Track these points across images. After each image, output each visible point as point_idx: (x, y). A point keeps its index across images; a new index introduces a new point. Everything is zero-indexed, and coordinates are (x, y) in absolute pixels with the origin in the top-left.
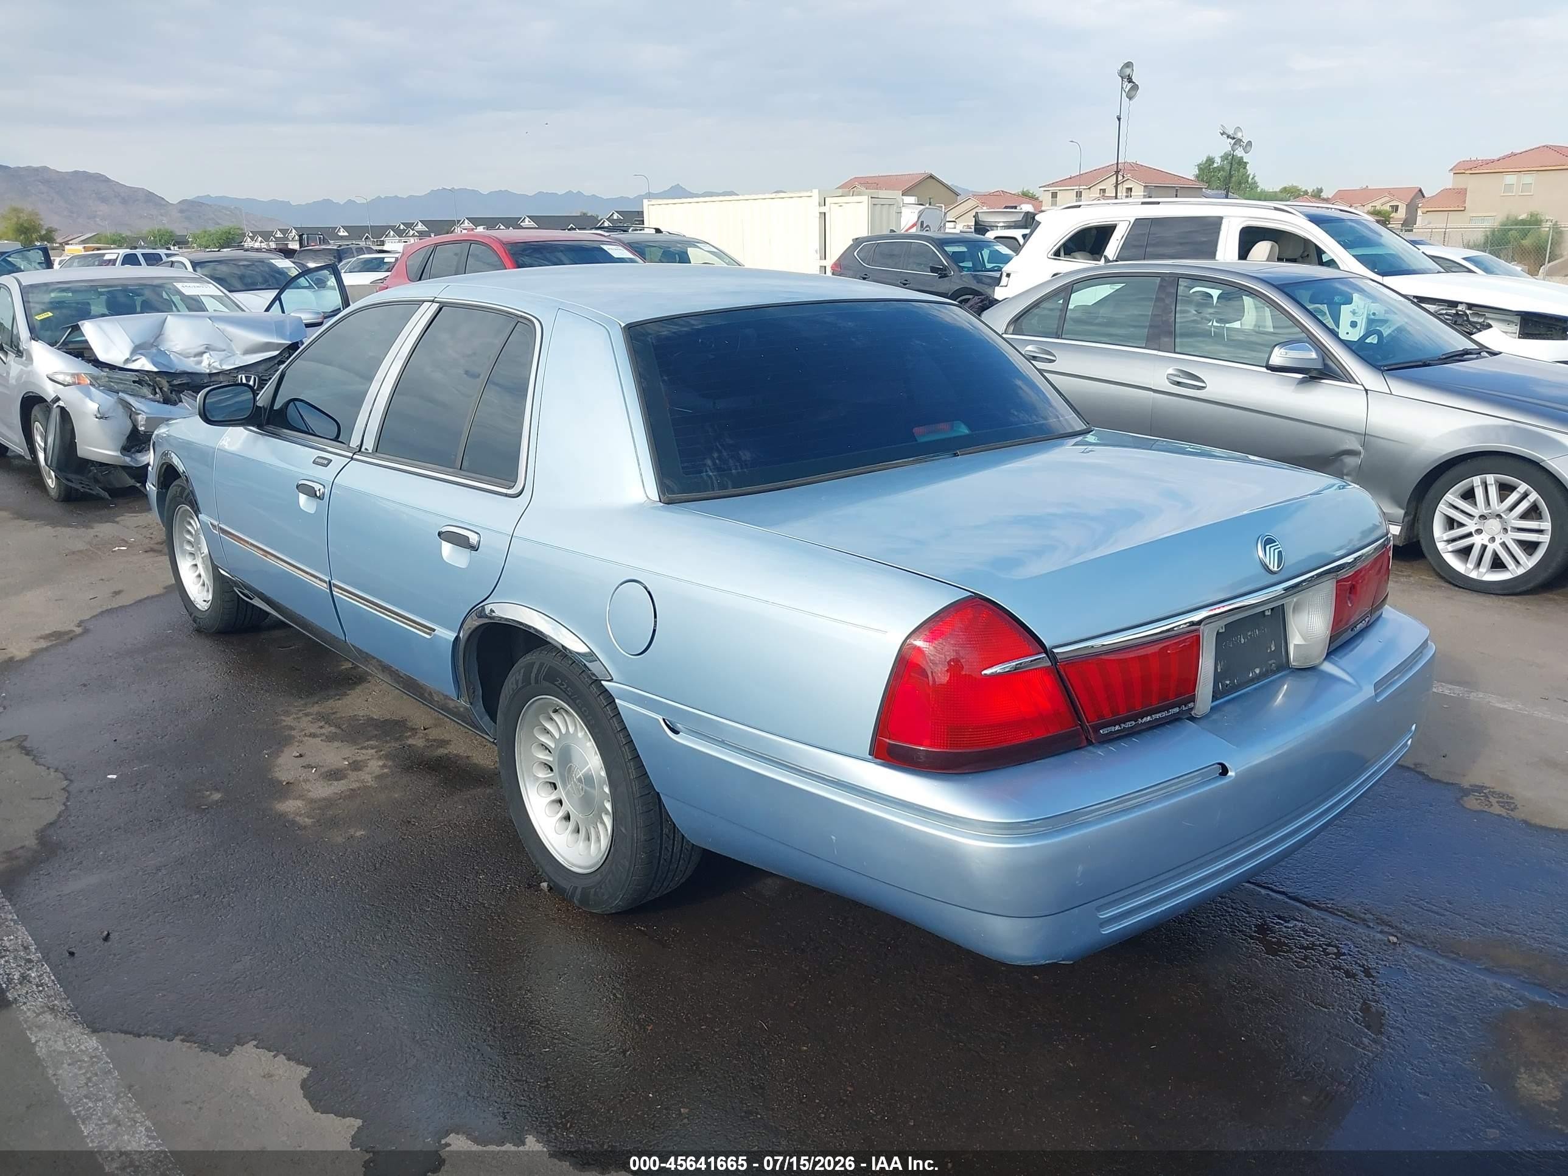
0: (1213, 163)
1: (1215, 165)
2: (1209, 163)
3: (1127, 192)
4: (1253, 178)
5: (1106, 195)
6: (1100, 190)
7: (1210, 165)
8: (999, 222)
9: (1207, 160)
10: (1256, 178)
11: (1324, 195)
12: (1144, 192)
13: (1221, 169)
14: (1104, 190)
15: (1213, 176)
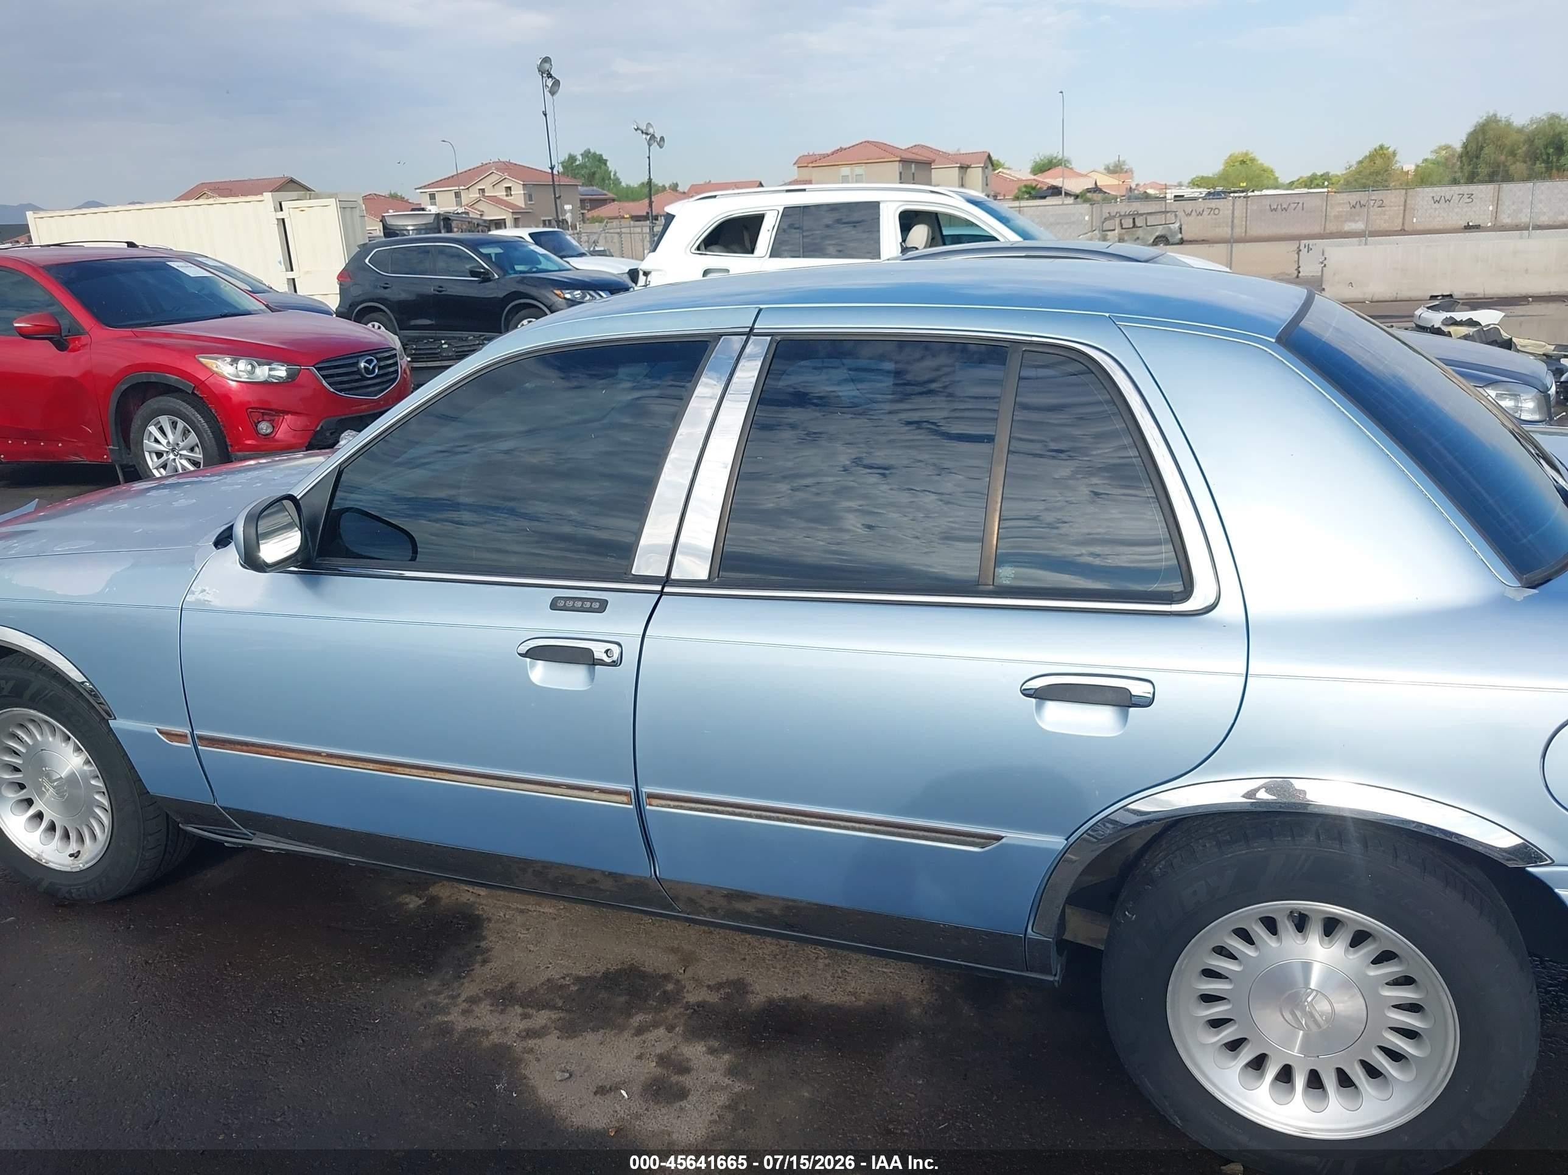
0: (576, 160)
1: (578, 163)
2: (571, 161)
3: (506, 191)
4: (615, 175)
5: (486, 195)
6: (479, 189)
7: (572, 163)
8: (407, 226)
9: (569, 158)
10: (617, 174)
11: (680, 189)
12: (524, 190)
13: (582, 166)
14: (483, 190)
15: (578, 173)
